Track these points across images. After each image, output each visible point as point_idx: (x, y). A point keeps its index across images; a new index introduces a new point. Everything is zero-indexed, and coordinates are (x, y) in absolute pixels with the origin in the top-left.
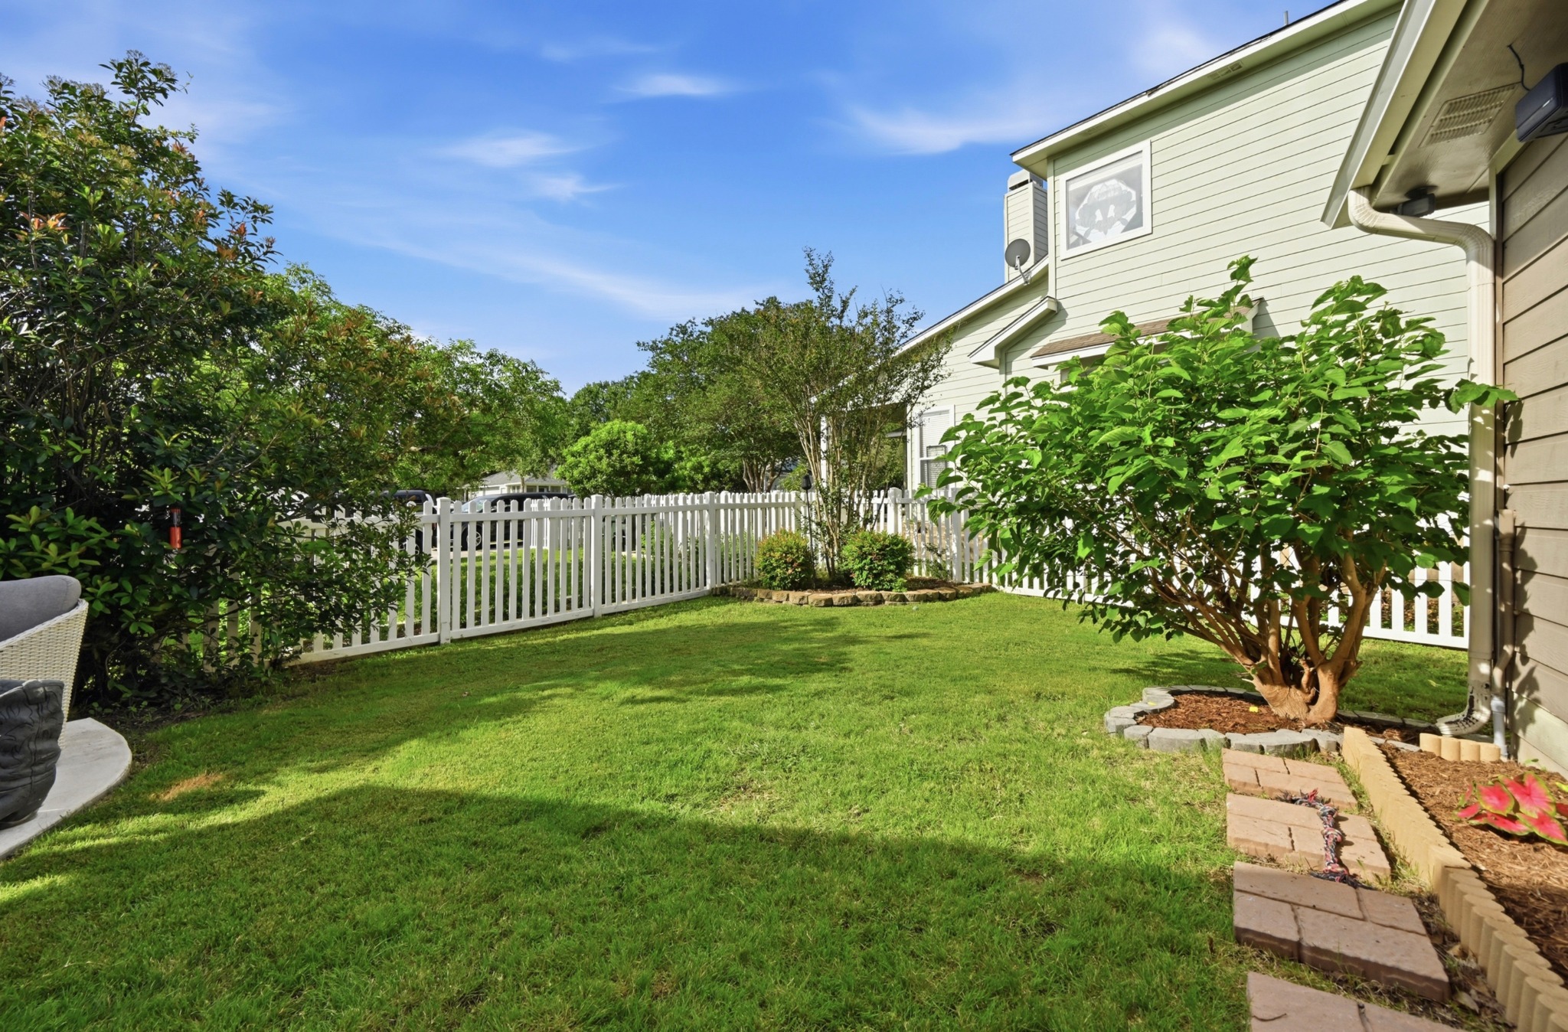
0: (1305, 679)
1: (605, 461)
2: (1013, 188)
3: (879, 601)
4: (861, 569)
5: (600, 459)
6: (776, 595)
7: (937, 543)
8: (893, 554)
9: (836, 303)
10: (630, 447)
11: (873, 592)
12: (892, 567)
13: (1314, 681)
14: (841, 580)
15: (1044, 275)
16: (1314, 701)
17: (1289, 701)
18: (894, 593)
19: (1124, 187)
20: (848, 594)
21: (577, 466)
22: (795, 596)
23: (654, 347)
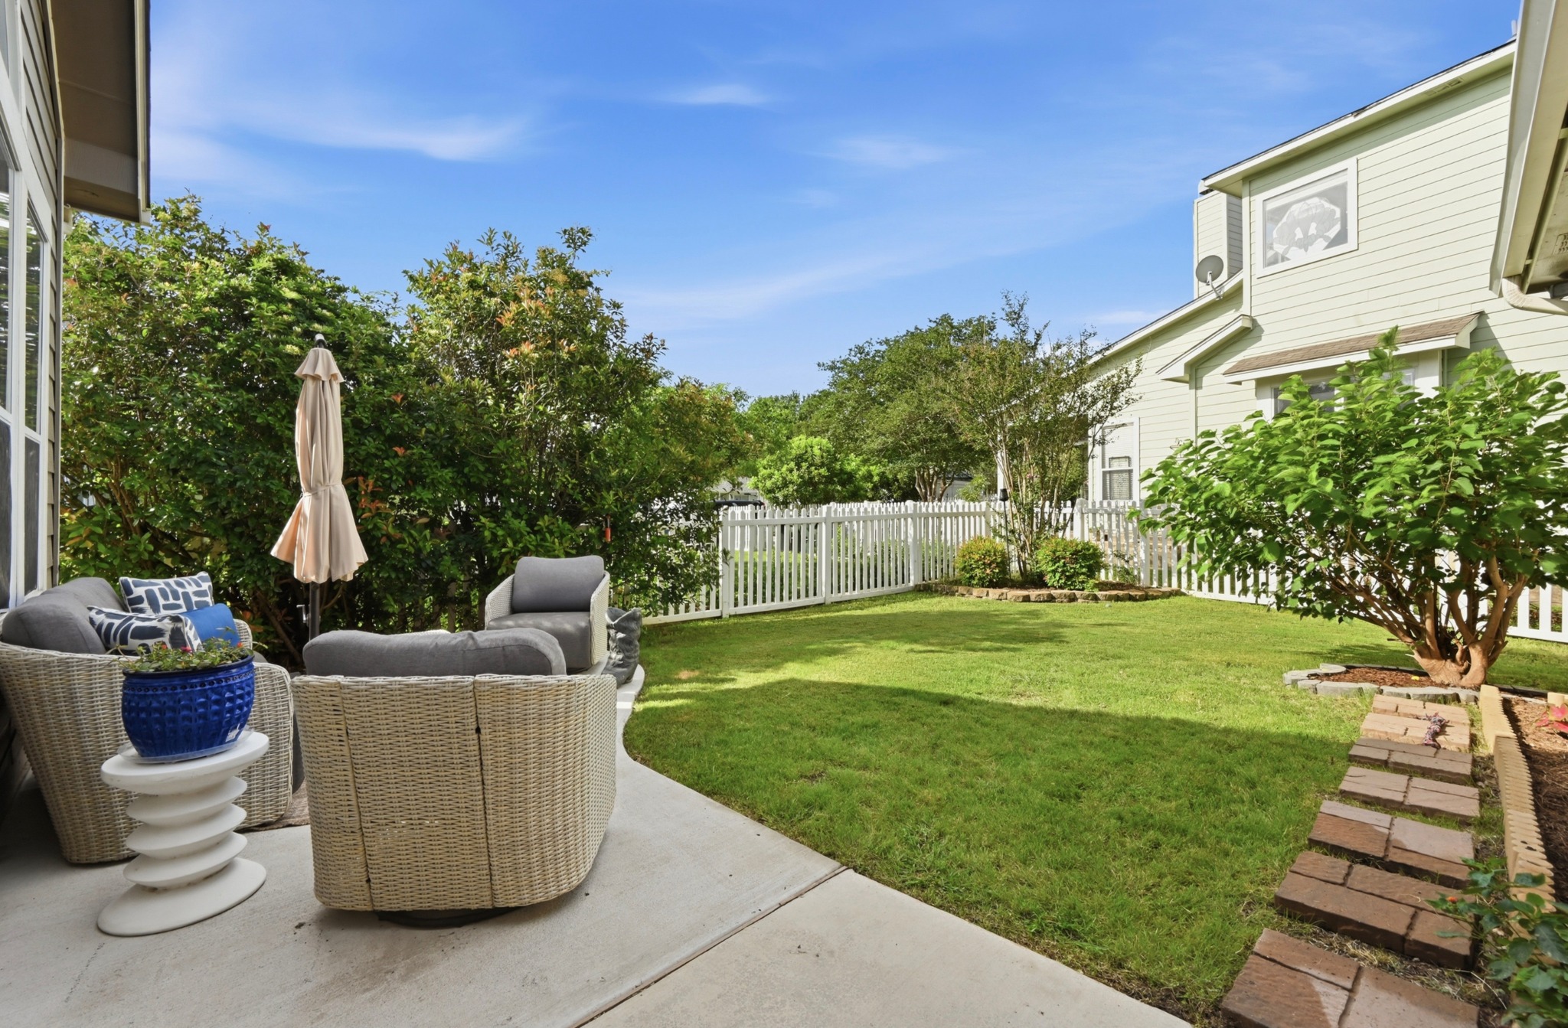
0: (1458, 655)
1: (795, 473)
2: (1204, 193)
3: (1072, 599)
4: (1054, 572)
5: (791, 471)
6: (976, 591)
7: (1124, 550)
8: (1085, 557)
9: (1030, 337)
10: (818, 460)
11: (1066, 591)
12: (1084, 570)
13: (1466, 656)
14: (1033, 580)
15: (1238, 290)
16: (1466, 671)
17: (1445, 671)
18: (1086, 592)
19: (1327, 205)
20: (1044, 592)
21: (770, 476)
22: (994, 593)
23: (832, 368)
